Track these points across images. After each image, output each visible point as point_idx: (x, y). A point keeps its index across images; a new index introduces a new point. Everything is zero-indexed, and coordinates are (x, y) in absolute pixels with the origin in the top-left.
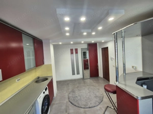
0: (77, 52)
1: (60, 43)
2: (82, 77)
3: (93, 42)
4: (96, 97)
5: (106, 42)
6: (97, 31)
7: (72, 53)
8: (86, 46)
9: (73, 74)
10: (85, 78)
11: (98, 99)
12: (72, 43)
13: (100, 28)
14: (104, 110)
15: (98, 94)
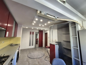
0: (33, 34)
1: (27, 28)
2: (34, 47)
3: (42, 29)
4: (42, 54)
5: (47, 31)
6: (44, 25)
7: (31, 34)
8: (38, 31)
9: (30, 45)
10: (36, 47)
11: (42, 55)
12: (33, 28)
13: (46, 24)
14: (45, 58)
15: (42, 53)
